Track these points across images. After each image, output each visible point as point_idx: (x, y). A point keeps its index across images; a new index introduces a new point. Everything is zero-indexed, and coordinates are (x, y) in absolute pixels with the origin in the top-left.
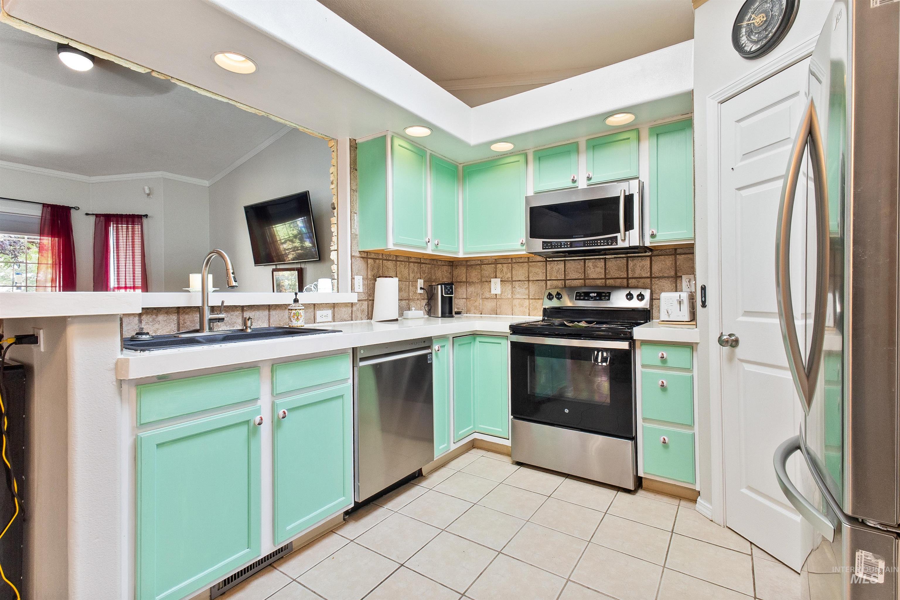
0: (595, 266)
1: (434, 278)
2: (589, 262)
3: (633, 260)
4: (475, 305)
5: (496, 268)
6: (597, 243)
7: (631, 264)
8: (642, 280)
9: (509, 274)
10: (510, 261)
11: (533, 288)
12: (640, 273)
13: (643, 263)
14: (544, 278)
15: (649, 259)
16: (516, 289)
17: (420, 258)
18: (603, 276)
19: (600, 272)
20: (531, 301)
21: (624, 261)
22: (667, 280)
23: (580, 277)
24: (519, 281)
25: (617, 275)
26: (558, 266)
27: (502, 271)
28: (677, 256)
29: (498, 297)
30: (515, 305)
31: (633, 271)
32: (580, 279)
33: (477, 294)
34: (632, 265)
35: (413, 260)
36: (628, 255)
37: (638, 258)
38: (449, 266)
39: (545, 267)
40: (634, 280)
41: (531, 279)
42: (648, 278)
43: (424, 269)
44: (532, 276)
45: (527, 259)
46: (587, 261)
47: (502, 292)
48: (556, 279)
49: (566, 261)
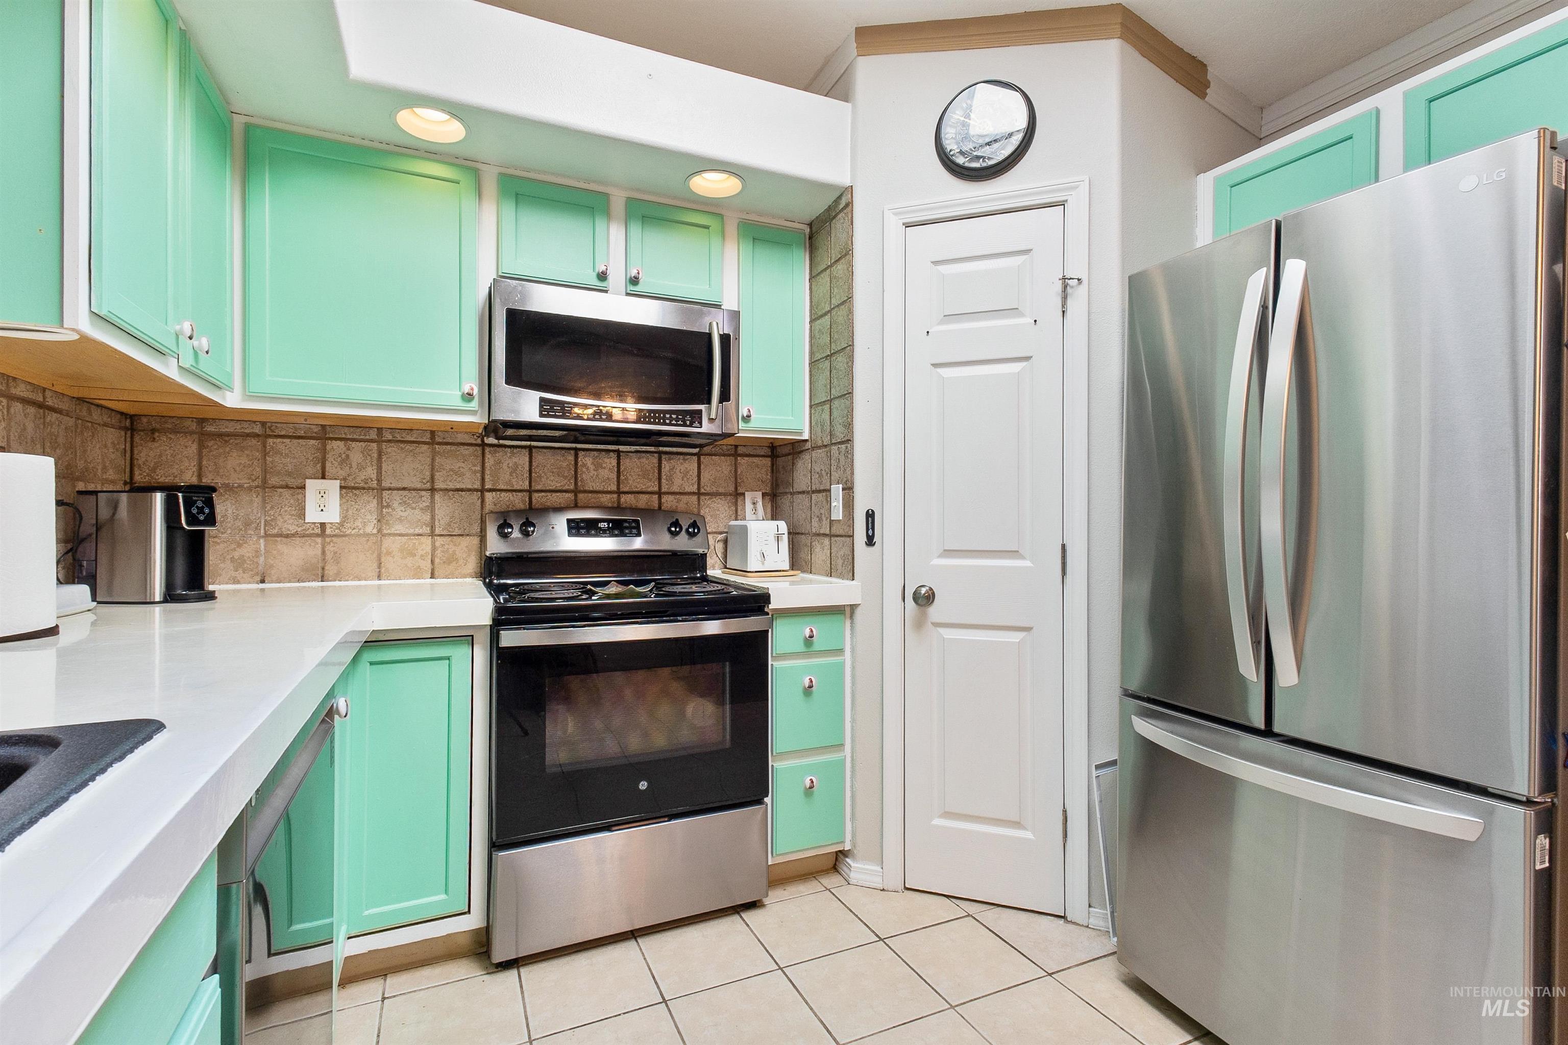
0: (598, 467)
1: (81, 464)
2: (585, 456)
3: (670, 459)
4: (236, 555)
5: (324, 451)
6: (664, 418)
7: (666, 466)
8: (685, 498)
9: (369, 469)
10: (373, 435)
11: (444, 508)
12: (682, 485)
13: (686, 465)
14: (477, 485)
15: (695, 458)
16: (394, 509)
17: (44, 390)
18: (614, 488)
19: (608, 478)
20: (439, 541)
21: (654, 460)
22: (724, 499)
23: (566, 487)
24: (404, 489)
25: (641, 487)
26: (515, 460)
27: (345, 460)
28: (739, 458)
29: (328, 531)
30: (389, 553)
31: (670, 479)
32: (566, 491)
33: (247, 524)
34: (667, 468)
35: (20, 390)
36: (661, 449)
37: (679, 456)
38: (120, 428)
39: (480, 459)
40: (671, 498)
41: (439, 485)
42: (694, 493)
43: (55, 430)
44: (442, 479)
45: (428, 435)
46: (581, 454)
47: (344, 518)
48: (509, 488)
49: (534, 450)
